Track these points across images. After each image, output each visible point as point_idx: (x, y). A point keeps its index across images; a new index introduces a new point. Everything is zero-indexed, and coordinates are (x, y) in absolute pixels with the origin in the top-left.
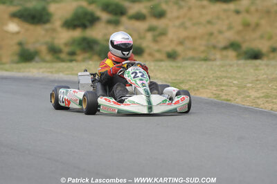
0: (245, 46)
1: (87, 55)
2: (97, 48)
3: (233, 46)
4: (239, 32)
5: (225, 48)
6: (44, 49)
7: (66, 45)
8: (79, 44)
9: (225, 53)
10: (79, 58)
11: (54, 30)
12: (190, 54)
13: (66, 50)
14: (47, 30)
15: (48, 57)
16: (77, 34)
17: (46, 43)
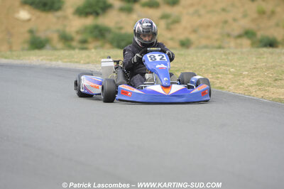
0: (260, 34)
1: (99, 43)
2: (109, 36)
3: (248, 34)
4: (254, 20)
5: (240, 36)
6: (55, 37)
7: (77, 32)
8: (91, 32)
9: (239, 41)
10: (91, 46)
11: (65, 18)
12: (204, 42)
13: (78, 37)
14: (58, 18)
15: (60, 45)
16: (89, 21)
17: (58, 31)
